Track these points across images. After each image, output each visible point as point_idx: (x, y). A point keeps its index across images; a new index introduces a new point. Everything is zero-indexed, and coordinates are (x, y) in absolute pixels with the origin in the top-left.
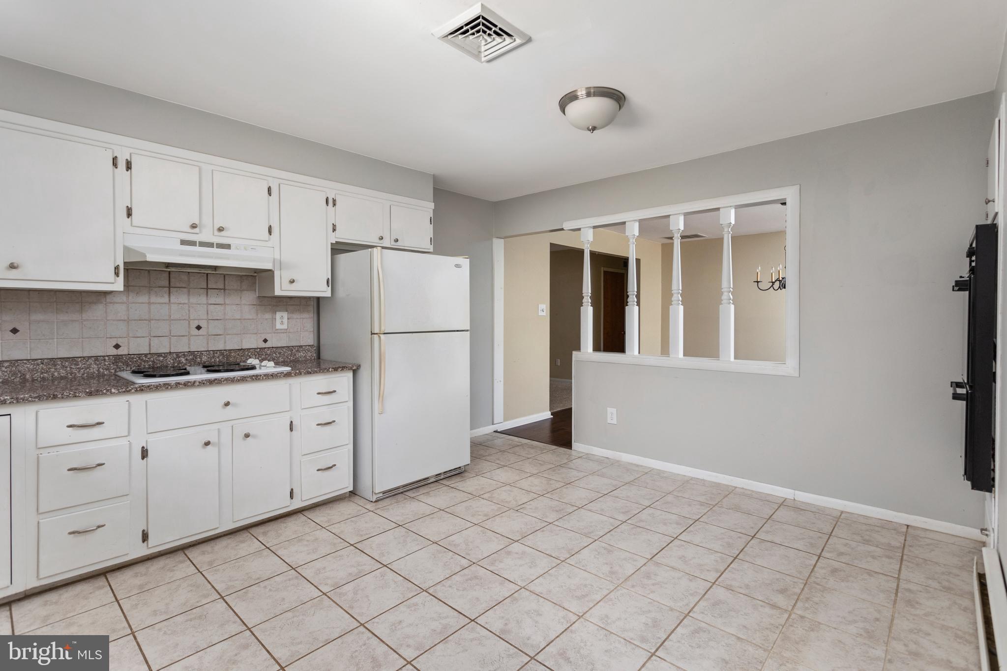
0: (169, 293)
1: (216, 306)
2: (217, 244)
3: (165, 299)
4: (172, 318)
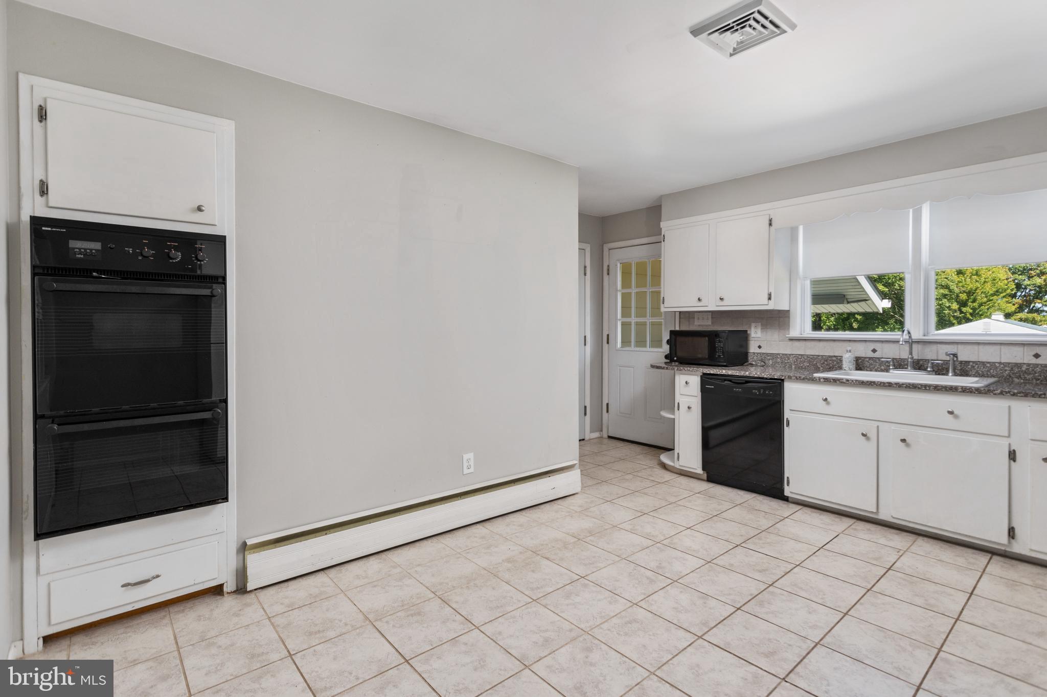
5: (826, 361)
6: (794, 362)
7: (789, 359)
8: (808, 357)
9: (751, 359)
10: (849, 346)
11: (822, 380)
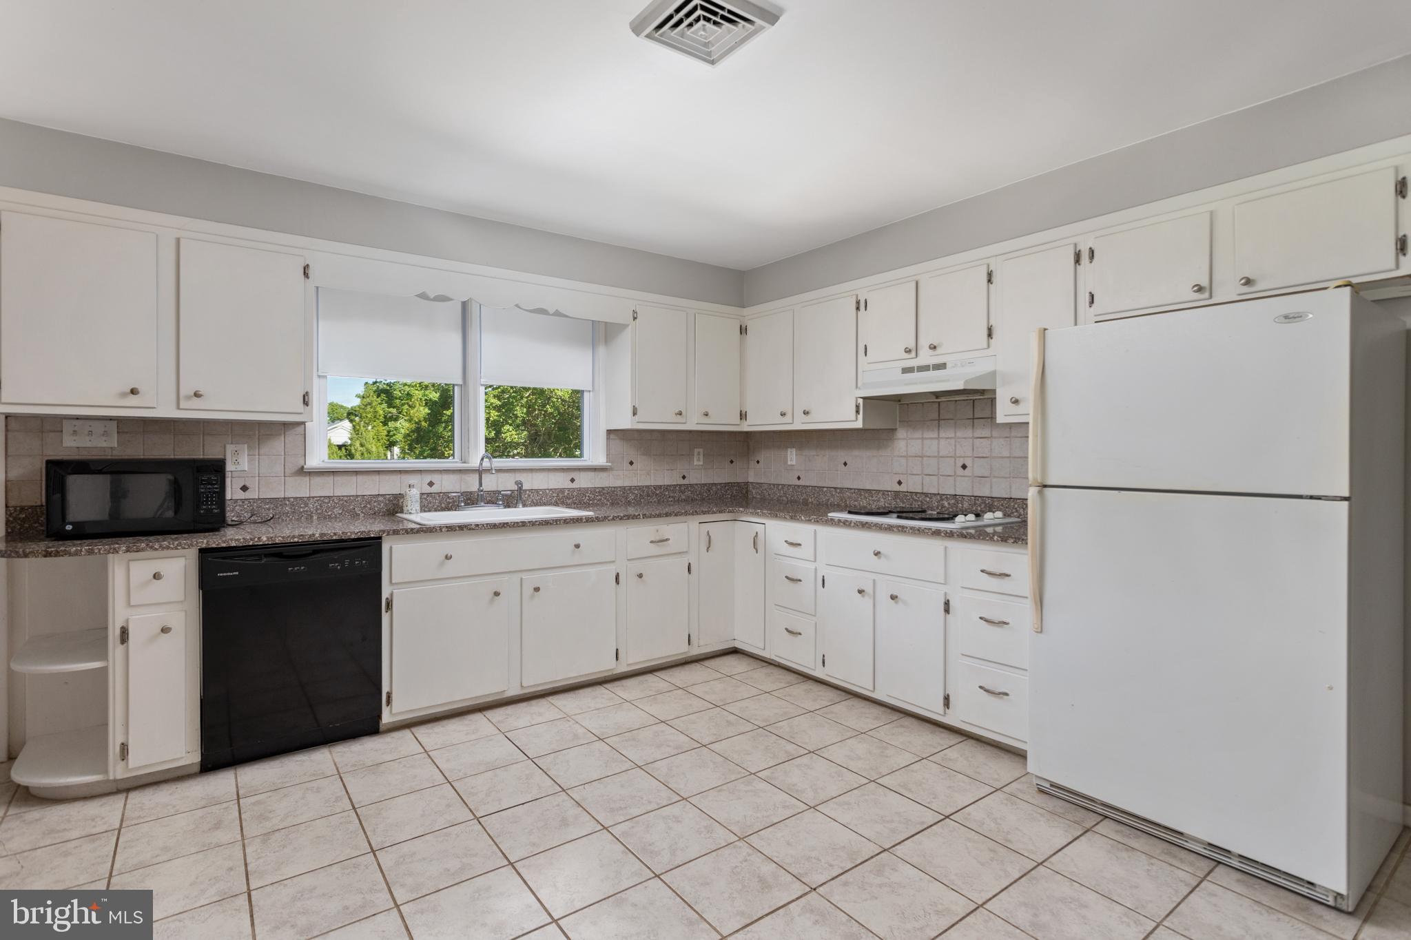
0: (939, 426)
1: (982, 440)
2: (934, 366)
3: (935, 435)
4: (941, 455)
5: (369, 503)
6: (317, 510)
7: (306, 505)
8: (340, 500)
9: (231, 516)
10: (413, 479)
11: (443, 530)
